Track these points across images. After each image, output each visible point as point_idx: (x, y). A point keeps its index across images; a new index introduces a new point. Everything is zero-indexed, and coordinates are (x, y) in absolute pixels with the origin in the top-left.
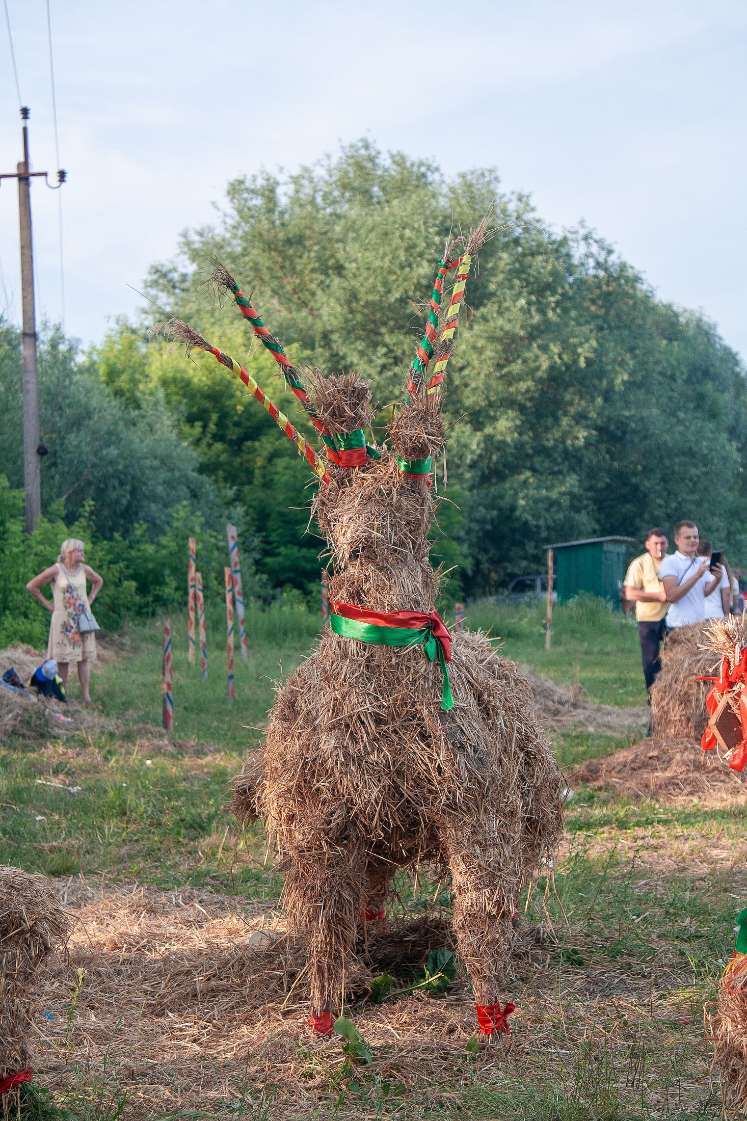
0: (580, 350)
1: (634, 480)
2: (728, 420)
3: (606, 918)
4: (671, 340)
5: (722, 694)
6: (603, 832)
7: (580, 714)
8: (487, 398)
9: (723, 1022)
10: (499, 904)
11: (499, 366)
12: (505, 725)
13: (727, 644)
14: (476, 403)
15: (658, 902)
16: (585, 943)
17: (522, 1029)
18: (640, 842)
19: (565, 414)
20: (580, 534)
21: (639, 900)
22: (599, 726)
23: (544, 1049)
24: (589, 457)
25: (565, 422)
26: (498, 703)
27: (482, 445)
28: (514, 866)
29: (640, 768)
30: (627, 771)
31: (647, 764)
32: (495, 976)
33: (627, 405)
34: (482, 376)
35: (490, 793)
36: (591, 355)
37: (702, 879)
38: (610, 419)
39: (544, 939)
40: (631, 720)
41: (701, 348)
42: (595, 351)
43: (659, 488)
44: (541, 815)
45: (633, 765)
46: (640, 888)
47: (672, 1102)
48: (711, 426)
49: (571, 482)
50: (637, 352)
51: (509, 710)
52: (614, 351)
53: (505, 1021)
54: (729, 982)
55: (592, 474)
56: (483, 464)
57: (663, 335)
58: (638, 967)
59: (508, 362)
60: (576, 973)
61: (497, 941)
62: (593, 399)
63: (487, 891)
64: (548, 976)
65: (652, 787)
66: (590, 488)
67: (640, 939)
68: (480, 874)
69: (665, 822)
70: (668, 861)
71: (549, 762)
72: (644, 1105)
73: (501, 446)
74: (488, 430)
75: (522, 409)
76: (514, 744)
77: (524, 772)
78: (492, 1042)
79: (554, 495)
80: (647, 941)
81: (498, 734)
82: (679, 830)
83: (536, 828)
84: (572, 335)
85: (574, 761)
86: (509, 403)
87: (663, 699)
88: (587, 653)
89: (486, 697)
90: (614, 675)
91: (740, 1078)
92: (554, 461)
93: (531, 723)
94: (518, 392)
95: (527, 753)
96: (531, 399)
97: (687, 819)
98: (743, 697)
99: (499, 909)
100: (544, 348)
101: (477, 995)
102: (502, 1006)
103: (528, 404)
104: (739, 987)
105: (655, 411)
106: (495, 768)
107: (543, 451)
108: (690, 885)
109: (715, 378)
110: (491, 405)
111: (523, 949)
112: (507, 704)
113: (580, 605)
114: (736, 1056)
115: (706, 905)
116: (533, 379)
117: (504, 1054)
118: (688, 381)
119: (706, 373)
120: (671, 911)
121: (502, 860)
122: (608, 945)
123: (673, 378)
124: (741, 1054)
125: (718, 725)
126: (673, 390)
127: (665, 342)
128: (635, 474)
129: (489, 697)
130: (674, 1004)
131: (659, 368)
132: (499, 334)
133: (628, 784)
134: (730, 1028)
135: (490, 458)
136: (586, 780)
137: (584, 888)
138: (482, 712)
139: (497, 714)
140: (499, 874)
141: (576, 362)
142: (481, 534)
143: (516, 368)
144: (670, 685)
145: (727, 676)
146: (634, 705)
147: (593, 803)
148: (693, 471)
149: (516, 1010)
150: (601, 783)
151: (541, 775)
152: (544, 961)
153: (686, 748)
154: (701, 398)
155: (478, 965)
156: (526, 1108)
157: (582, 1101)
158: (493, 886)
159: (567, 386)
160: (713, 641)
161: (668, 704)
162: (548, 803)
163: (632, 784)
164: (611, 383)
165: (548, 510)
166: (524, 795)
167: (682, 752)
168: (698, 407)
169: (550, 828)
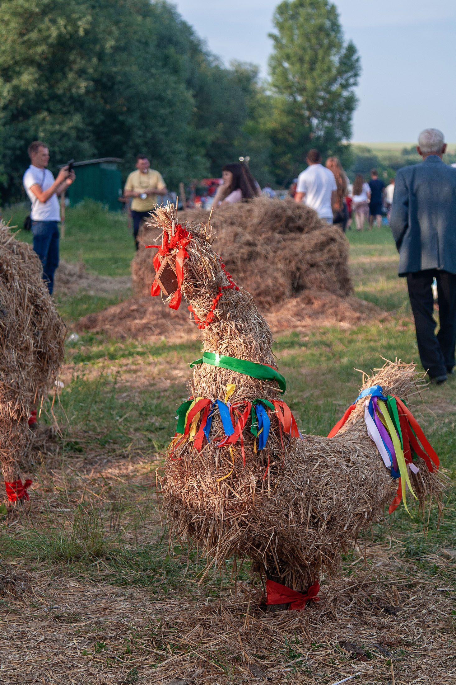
0: (79, 23)
1: (121, 118)
2: (186, 75)
3: (98, 420)
4: (145, 16)
5: (164, 257)
6: (99, 363)
7: (84, 283)
8: (13, 58)
9: (169, 480)
10: (18, 412)
11: (21, 35)
12: (20, 287)
13: (166, 222)
14: (5, 62)
15: (135, 407)
16: (84, 437)
17: (38, 496)
18: (125, 368)
19: (71, 70)
20: (84, 157)
21: (122, 406)
22: (97, 290)
23: (54, 509)
24: (89, 101)
25: (71, 76)
26: (14, 271)
27: (11, 93)
28: (29, 385)
29: (125, 318)
30: (116, 320)
31: (130, 315)
32: (17, 461)
33: (115, 63)
34: (9, 42)
35: (10, 335)
36: (88, 27)
37: (166, 391)
38: (102, 74)
39: (55, 436)
40: (119, 286)
41: (167, 22)
42: (90, 23)
43: (139, 123)
44: (48, 349)
45: (120, 316)
46: (123, 398)
47: (140, 538)
48: (173, 78)
49: (77, 119)
50: (121, 25)
51: (22, 276)
52: (103, 24)
53: (25, 492)
54: (172, 453)
55: (91, 113)
56: (13, 106)
57: (139, 12)
58: (120, 451)
59: (28, 31)
60: (77, 458)
61: (18, 437)
62: (90, 59)
63: (10, 403)
64: (58, 460)
65: (133, 330)
66: (91, 124)
67: (122, 432)
68: (4, 392)
69: (142, 354)
70: (143, 380)
71: (52, 312)
72: (121, 541)
73: (25, 94)
74: (15, 82)
75: (39, 66)
76: (26, 300)
77: (35, 320)
78: (17, 506)
79: (64, 128)
80: (127, 433)
81: (15, 293)
82: (151, 359)
83: (44, 358)
84: (73, 12)
85: (80, 315)
86: (29, 62)
87: (140, 269)
88: (91, 240)
89: (5, 267)
90: (109, 255)
91: (180, 517)
92: (64, 105)
93: (38, 285)
94: (36, 54)
95: (36, 306)
96: (46, 59)
97: (157, 351)
98: (177, 258)
99: (19, 415)
100: (54, 21)
101: (5, 475)
102: (23, 482)
103: (44, 63)
104: (179, 456)
105: (134, 68)
106: (13, 317)
107: (55, 97)
108: (156, 395)
109: (176, 44)
110: (16, 63)
111: (40, 443)
112: (20, 272)
113: (85, 207)
114: (177, 502)
115: (168, 407)
116: (47, 45)
117: (25, 515)
118: (158, 46)
119: (170, 41)
120: (144, 412)
121: (20, 381)
122: (99, 437)
123: (146, 44)
124: (180, 500)
125: (161, 278)
126: (147, 53)
127: (140, 18)
128: (122, 113)
129: (7, 267)
130: (144, 474)
131: (136, 37)
132: (20, 10)
133: (116, 329)
134: (173, 484)
135: (17, 103)
136: (87, 327)
137: (84, 400)
138: (3, 278)
139: (13, 279)
140: (18, 391)
141: (77, 32)
142: (13, 158)
143: (34, 35)
144: (145, 260)
145: (166, 244)
146: (121, 275)
147: (92, 343)
148: (162, 111)
149: (34, 484)
150: (98, 329)
151: (47, 321)
152: (55, 450)
153: (156, 303)
154: (166, 59)
155: (5, 454)
156: (40, 549)
157: (78, 541)
158: (14, 399)
159: (71, 49)
160: (157, 220)
161: (143, 273)
162: (53, 341)
163: (119, 329)
164: (102, 47)
165: (60, 139)
166: (34, 336)
167: (153, 306)
168: (165, 65)
169: (54, 358)
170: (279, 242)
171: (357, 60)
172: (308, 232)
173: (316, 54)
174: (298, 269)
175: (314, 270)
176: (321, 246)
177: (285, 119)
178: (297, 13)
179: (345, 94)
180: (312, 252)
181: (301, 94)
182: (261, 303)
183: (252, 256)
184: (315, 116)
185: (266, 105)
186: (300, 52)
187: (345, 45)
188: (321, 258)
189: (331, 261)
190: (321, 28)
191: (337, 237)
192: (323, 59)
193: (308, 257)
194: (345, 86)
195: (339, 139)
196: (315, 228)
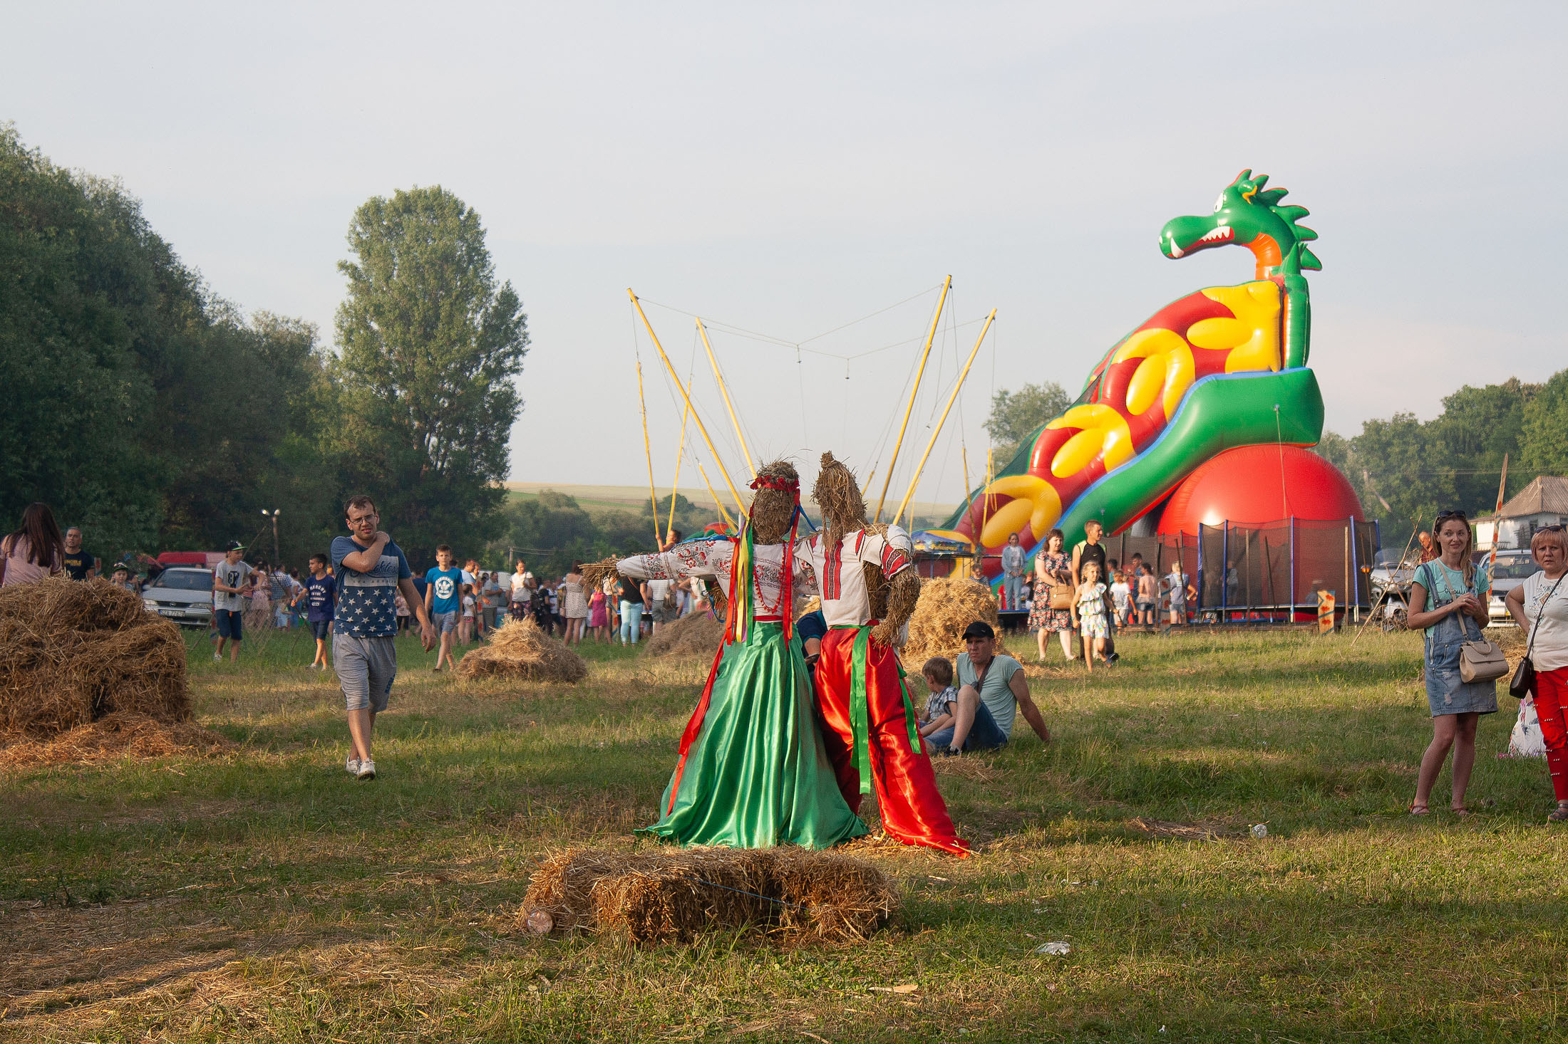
170: (77, 641)
171: (521, 322)
172: (124, 629)
173: (437, 307)
174: (104, 681)
175: (128, 683)
176: (141, 649)
177: (370, 435)
178: (399, 225)
179: (494, 388)
180: (125, 657)
181: (403, 387)
182: (42, 728)
183: (33, 662)
184: (432, 430)
185: (332, 407)
186: (404, 303)
187: (497, 291)
188: (138, 665)
189: (155, 670)
190: (447, 257)
191: (167, 636)
192: (451, 316)
193: (120, 663)
194: (496, 373)
195: (482, 478)
196: (136, 622)
